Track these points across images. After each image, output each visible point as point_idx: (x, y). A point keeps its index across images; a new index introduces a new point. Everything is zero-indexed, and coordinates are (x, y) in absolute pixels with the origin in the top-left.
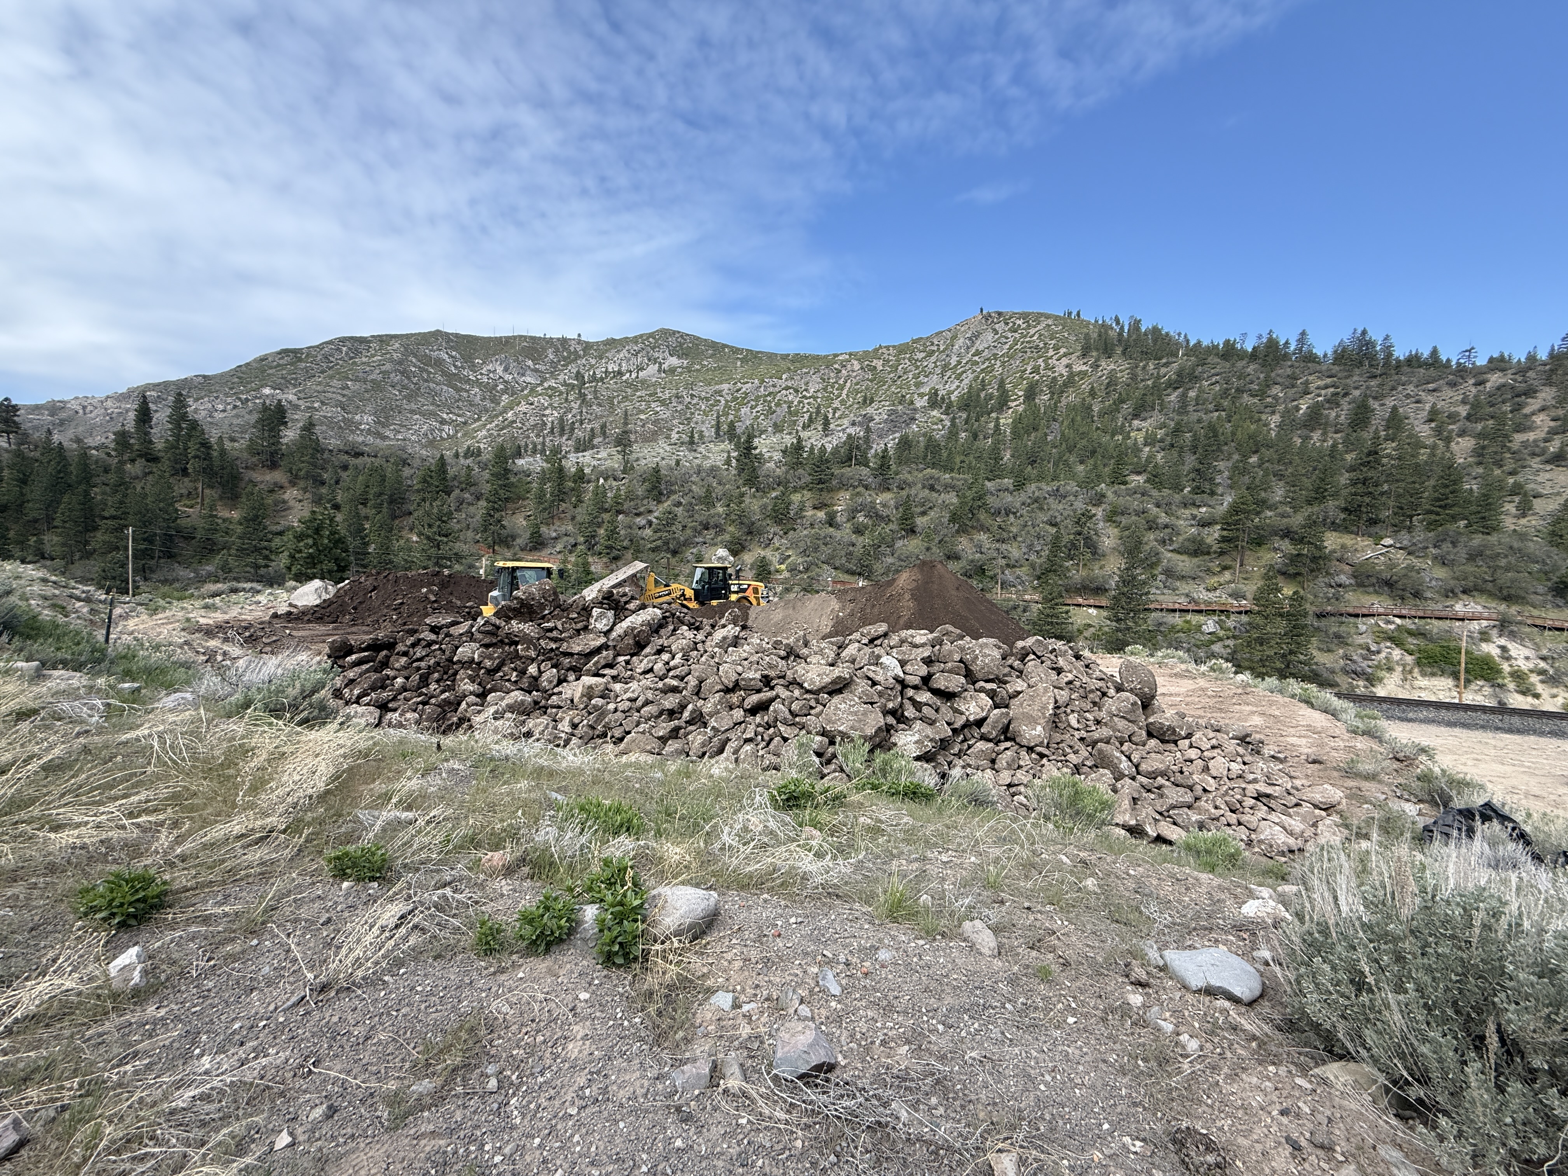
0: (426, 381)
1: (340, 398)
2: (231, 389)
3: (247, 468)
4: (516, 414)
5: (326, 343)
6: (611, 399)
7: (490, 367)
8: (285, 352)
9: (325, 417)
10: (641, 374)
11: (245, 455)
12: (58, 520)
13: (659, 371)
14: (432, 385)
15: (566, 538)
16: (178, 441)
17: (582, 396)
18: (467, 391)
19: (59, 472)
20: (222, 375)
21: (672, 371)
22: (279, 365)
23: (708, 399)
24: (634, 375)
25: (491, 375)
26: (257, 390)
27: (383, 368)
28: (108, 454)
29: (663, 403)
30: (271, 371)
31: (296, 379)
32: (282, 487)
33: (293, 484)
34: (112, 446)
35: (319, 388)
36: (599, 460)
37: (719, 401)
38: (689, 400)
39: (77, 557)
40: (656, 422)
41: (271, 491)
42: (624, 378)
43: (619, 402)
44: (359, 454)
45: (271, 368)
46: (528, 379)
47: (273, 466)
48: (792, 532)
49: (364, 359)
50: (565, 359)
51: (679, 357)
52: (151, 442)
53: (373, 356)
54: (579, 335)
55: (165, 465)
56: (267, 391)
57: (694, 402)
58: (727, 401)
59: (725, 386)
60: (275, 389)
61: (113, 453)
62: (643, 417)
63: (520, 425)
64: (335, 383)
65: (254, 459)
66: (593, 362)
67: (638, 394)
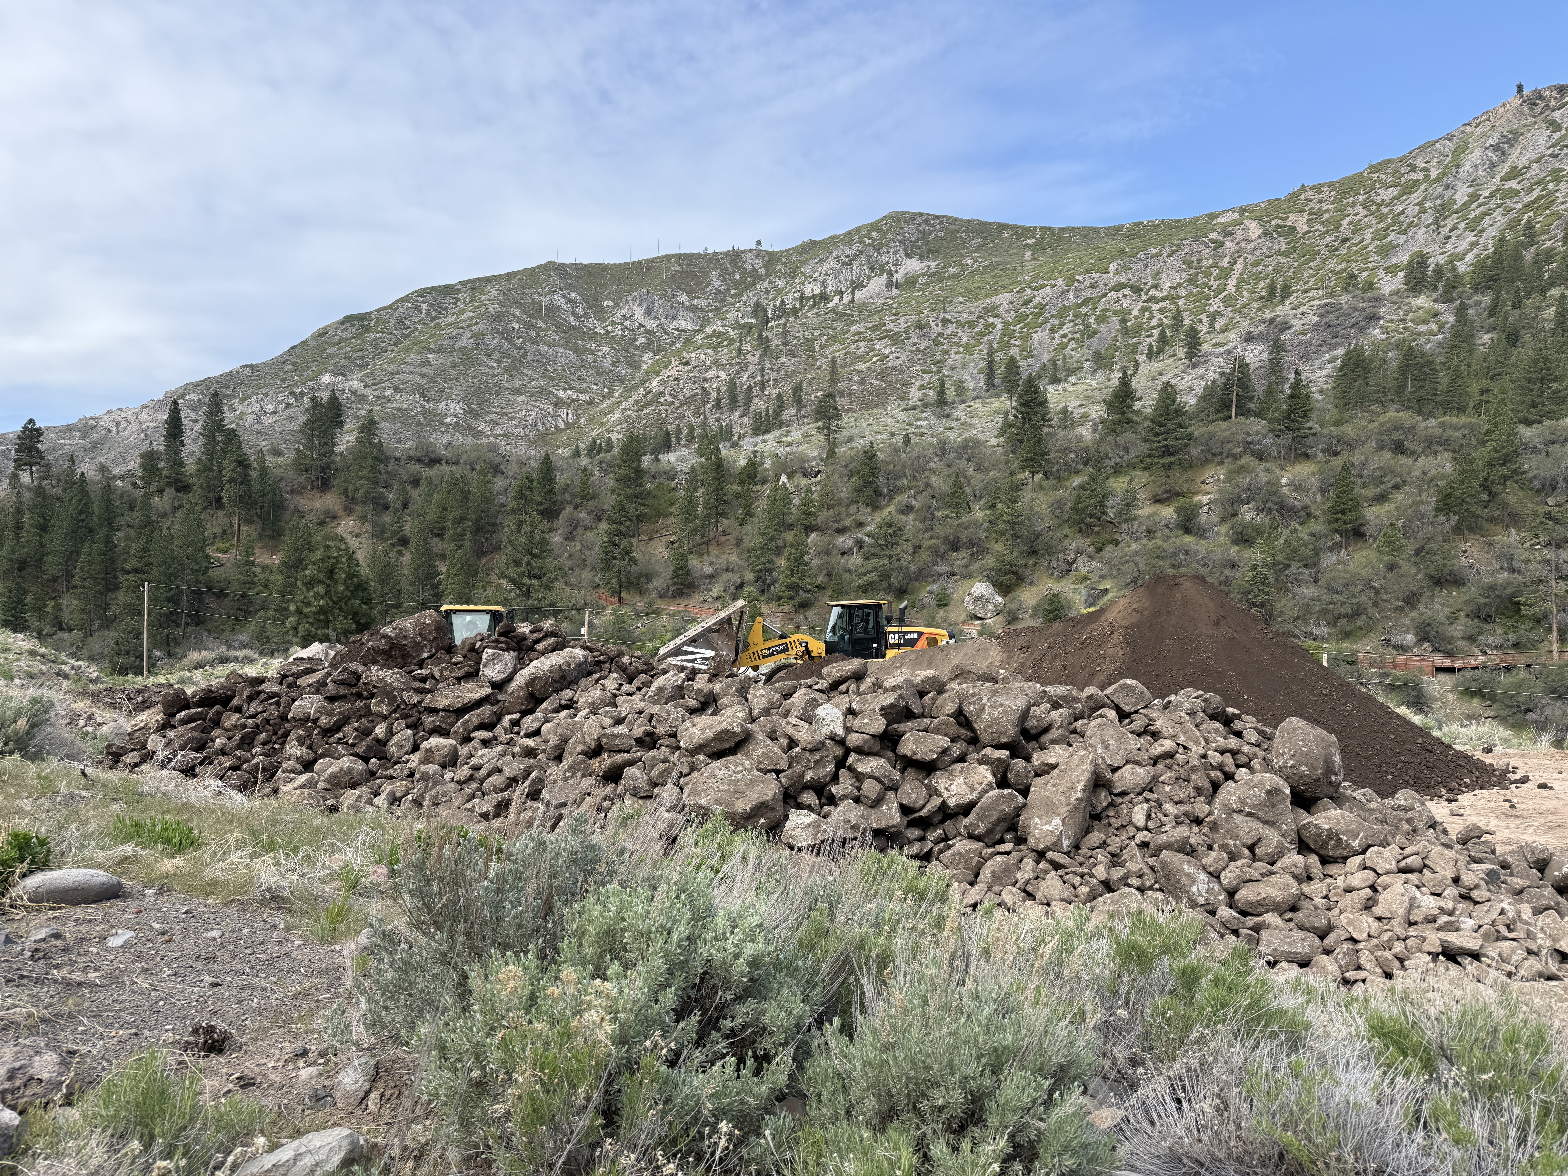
0: (535, 342)
1: (419, 379)
2: (283, 380)
3: (292, 491)
4: (663, 382)
5: (402, 300)
6: (809, 342)
7: (625, 311)
8: (349, 320)
9: (399, 409)
10: (858, 295)
11: (291, 474)
12: (77, 577)
13: (888, 285)
14: (543, 348)
15: (727, 576)
16: (211, 460)
17: (764, 343)
18: (593, 352)
19: (81, 512)
20: (273, 362)
21: (911, 282)
22: (342, 340)
23: (971, 324)
24: (846, 299)
25: (627, 323)
26: (314, 378)
27: (476, 329)
28: (134, 485)
29: (895, 339)
30: (331, 350)
31: (362, 358)
32: (334, 517)
33: (349, 511)
34: (139, 473)
35: (391, 368)
36: (789, 444)
37: (993, 325)
38: (939, 329)
39: (96, 627)
40: (882, 374)
41: (322, 523)
42: (831, 305)
43: (822, 347)
44: (435, 461)
45: (333, 345)
46: (681, 324)
47: (324, 486)
48: (1109, 548)
49: (451, 319)
50: (737, 285)
51: (922, 258)
52: (181, 464)
53: (462, 312)
54: (759, 243)
55: (196, 495)
56: (326, 379)
57: (948, 332)
58: (1006, 324)
59: (1003, 298)
60: (336, 375)
61: (140, 483)
62: (861, 367)
63: (669, 399)
64: (413, 358)
65: (302, 479)
66: (781, 283)
67: (853, 329)
